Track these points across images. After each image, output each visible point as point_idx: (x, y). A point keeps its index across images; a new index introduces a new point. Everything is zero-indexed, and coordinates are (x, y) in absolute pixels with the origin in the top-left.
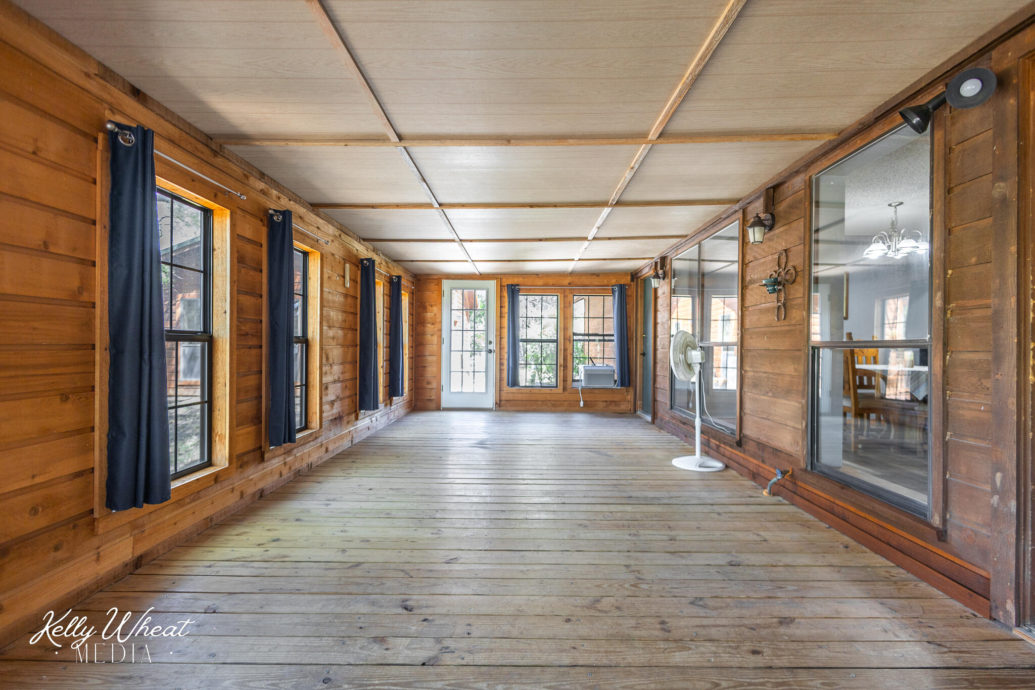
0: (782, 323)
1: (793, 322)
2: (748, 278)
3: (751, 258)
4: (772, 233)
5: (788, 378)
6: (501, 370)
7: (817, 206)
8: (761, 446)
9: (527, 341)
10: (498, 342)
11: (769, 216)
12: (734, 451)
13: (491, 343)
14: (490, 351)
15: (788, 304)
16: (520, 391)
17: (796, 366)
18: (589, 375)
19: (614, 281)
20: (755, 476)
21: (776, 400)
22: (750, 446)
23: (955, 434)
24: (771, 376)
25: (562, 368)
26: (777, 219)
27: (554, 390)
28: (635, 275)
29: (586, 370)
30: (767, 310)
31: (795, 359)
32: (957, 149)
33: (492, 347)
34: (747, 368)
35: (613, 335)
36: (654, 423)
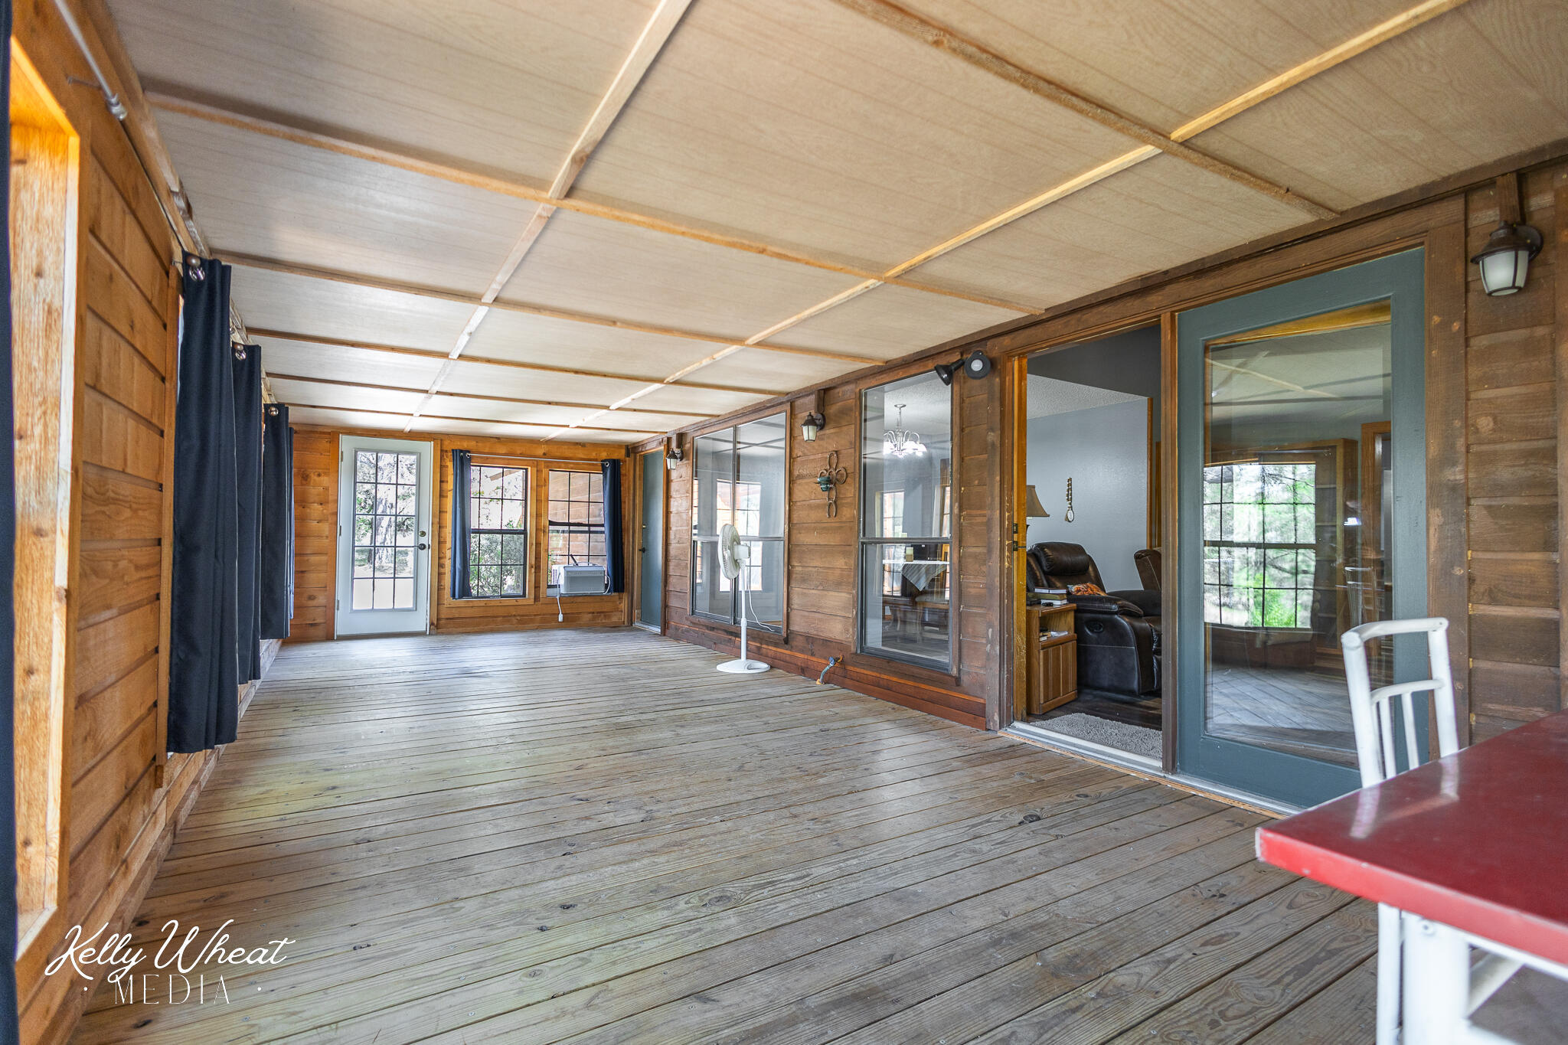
0: (832, 520)
1: (844, 519)
2: (796, 473)
3: (800, 454)
4: (822, 432)
5: (838, 572)
6: (440, 575)
7: (865, 420)
8: (809, 639)
9: (479, 532)
10: (437, 533)
11: (820, 416)
12: (779, 650)
13: (423, 534)
14: (422, 547)
15: (838, 502)
16: (471, 605)
17: (846, 560)
18: (572, 578)
19: (604, 455)
20: (803, 671)
21: (826, 593)
22: (798, 642)
23: (966, 606)
24: (821, 570)
25: (533, 570)
26: (827, 420)
27: (521, 601)
28: (632, 449)
29: (567, 572)
30: (818, 507)
31: (845, 554)
32: (967, 401)
33: (424, 540)
34: (795, 563)
35: (602, 525)
36: (664, 635)
